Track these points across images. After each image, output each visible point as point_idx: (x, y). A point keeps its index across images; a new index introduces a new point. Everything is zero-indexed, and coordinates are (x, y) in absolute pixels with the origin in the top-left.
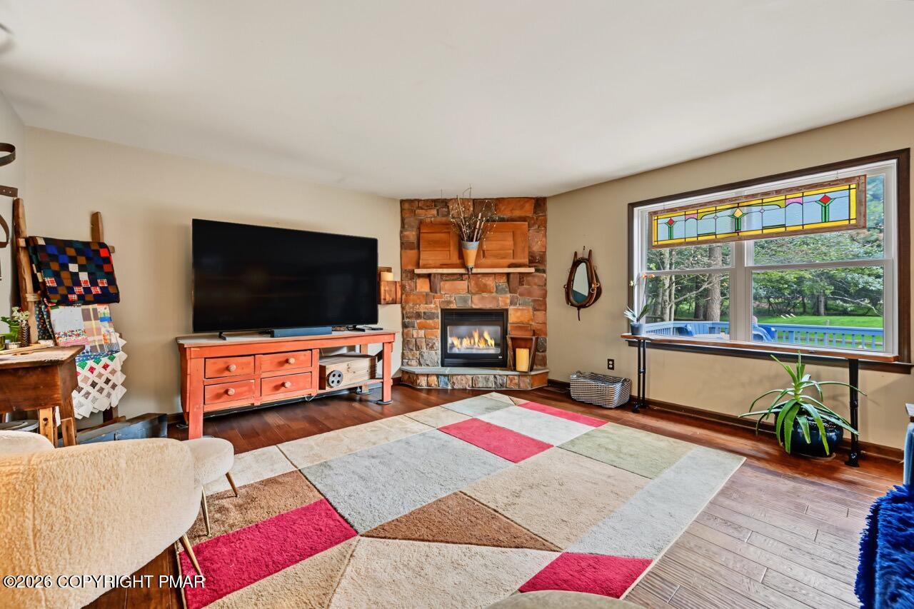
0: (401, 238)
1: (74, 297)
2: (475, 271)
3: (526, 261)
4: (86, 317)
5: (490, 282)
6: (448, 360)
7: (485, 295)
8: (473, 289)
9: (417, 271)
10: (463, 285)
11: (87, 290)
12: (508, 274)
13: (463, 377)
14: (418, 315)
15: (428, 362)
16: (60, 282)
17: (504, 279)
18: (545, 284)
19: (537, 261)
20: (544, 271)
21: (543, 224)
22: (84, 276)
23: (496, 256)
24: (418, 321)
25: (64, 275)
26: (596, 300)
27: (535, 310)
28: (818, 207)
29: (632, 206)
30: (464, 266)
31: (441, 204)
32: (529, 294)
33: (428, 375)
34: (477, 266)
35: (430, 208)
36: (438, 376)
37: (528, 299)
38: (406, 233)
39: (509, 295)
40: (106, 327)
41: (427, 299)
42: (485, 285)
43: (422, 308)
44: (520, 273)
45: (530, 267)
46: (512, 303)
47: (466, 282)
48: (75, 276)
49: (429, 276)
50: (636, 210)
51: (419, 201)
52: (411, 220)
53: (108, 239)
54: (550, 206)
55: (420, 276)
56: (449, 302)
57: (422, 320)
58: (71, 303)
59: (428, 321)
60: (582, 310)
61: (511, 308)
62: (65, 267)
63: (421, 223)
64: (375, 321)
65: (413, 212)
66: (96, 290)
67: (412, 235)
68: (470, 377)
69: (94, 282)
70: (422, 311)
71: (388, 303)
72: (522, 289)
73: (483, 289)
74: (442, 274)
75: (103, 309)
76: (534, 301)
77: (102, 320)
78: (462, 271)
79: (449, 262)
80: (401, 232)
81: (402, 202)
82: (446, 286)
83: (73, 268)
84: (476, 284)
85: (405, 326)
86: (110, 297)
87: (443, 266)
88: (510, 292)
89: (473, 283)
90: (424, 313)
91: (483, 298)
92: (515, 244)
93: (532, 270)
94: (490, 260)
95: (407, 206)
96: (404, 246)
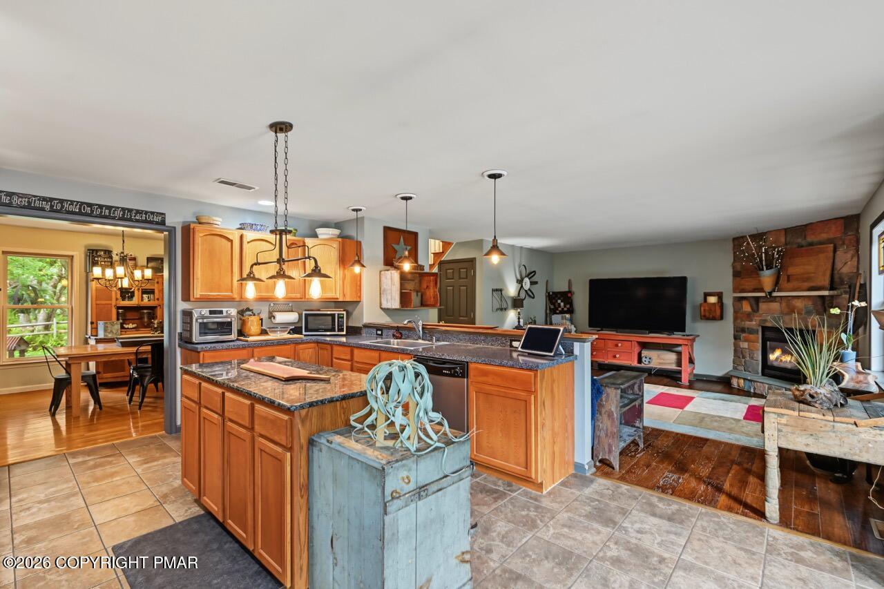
0: (733, 268)
1: (558, 312)
2: (775, 294)
3: (827, 282)
4: (562, 319)
6: (767, 371)
7: (795, 316)
8: (786, 310)
10: (775, 306)
11: (563, 309)
12: (812, 297)
13: (761, 384)
14: (743, 330)
15: (750, 369)
16: (555, 306)
17: (810, 301)
19: (846, 283)
21: (853, 242)
22: (562, 304)
23: (799, 280)
24: (744, 335)
25: (557, 304)
29: (872, 228)
30: (763, 289)
31: (758, 237)
33: (738, 378)
36: (744, 379)
37: (836, 322)
38: (736, 264)
40: (568, 323)
41: (749, 317)
42: (795, 307)
43: (747, 324)
44: (821, 296)
47: (779, 304)
48: (559, 304)
49: (748, 298)
52: (738, 254)
53: (574, 289)
54: (862, 223)
55: (744, 298)
56: (767, 321)
57: (747, 334)
58: (558, 314)
59: (751, 336)
62: (557, 301)
64: (684, 331)
66: (565, 309)
67: (739, 266)
68: (767, 386)
69: (565, 306)
70: (746, 326)
73: (793, 310)
74: (758, 297)
75: (568, 316)
77: (568, 320)
80: (733, 264)
81: (735, 239)
82: (763, 306)
83: (559, 301)
84: (788, 306)
85: (735, 338)
86: (571, 311)
87: (753, 290)
88: (818, 313)
89: (784, 304)
90: (748, 329)
91: (793, 319)
94: (795, 284)
95: (736, 243)
96: (736, 274)
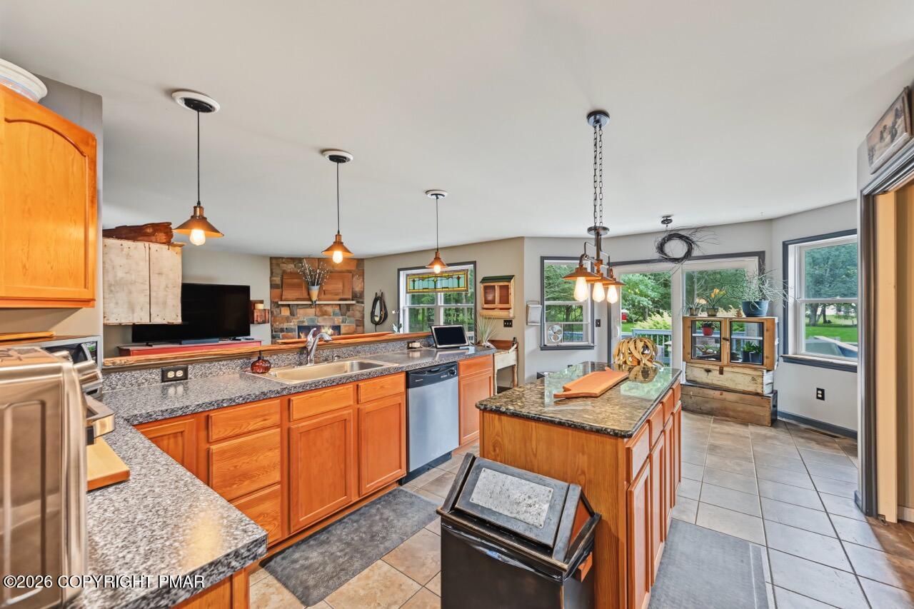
0: (271, 281)
2: (317, 303)
3: (351, 297)
5: (329, 309)
7: (326, 317)
8: (318, 313)
9: (280, 303)
10: (311, 311)
12: (340, 305)
14: (282, 330)
17: (338, 307)
18: (363, 311)
19: (358, 297)
20: (363, 303)
21: (362, 274)
23: (331, 294)
24: (282, 333)
26: (384, 321)
27: (357, 326)
28: (456, 280)
29: (399, 270)
30: (310, 299)
31: (297, 260)
32: (353, 316)
34: (319, 300)
35: (289, 263)
37: (353, 319)
38: (274, 278)
39: (341, 317)
41: (288, 320)
42: (326, 311)
43: (285, 326)
44: (346, 304)
45: (352, 300)
46: (343, 322)
47: (314, 309)
49: (289, 305)
50: (401, 272)
51: (282, 258)
52: (278, 271)
54: (366, 263)
55: (283, 305)
56: (303, 322)
57: (285, 333)
59: (289, 334)
60: (378, 326)
61: (342, 325)
63: (284, 272)
64: (249, 334)
65: (278, 265)
67: (277, 280)
71: (259, 323)
72: (348, 313)
73: (324, 314)
74: (298, 305)
76: (357, 320)
78: (310, 303)
79: (301, 297)
80: (271, 278)
81: (271, 258)
82: (300, 312)
84: (321, 310)
85: (273, 337)
87: (298, 299)
88: (342, 315)
89: (317, 310)
90: (286, 328)
91: (325, 319)
92: (343, 286)
93: (354, 302)
94: (328, 296)
95: (274, 261)
96: (273, 286)
